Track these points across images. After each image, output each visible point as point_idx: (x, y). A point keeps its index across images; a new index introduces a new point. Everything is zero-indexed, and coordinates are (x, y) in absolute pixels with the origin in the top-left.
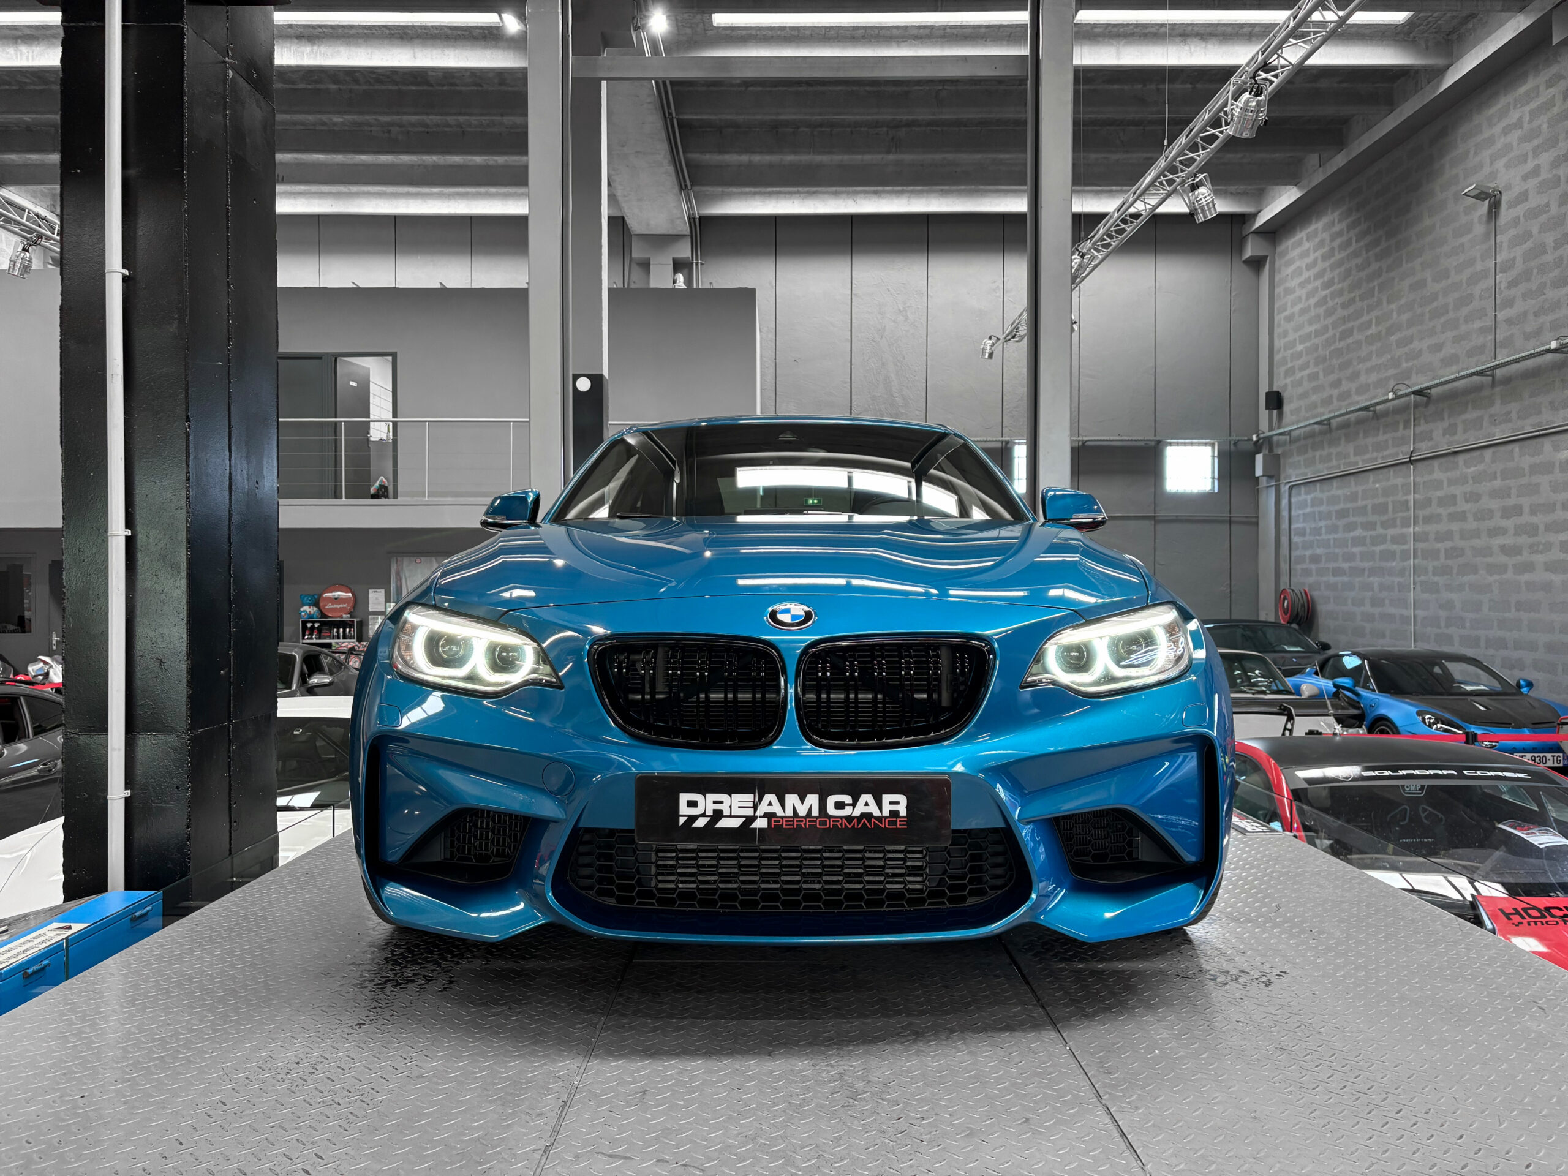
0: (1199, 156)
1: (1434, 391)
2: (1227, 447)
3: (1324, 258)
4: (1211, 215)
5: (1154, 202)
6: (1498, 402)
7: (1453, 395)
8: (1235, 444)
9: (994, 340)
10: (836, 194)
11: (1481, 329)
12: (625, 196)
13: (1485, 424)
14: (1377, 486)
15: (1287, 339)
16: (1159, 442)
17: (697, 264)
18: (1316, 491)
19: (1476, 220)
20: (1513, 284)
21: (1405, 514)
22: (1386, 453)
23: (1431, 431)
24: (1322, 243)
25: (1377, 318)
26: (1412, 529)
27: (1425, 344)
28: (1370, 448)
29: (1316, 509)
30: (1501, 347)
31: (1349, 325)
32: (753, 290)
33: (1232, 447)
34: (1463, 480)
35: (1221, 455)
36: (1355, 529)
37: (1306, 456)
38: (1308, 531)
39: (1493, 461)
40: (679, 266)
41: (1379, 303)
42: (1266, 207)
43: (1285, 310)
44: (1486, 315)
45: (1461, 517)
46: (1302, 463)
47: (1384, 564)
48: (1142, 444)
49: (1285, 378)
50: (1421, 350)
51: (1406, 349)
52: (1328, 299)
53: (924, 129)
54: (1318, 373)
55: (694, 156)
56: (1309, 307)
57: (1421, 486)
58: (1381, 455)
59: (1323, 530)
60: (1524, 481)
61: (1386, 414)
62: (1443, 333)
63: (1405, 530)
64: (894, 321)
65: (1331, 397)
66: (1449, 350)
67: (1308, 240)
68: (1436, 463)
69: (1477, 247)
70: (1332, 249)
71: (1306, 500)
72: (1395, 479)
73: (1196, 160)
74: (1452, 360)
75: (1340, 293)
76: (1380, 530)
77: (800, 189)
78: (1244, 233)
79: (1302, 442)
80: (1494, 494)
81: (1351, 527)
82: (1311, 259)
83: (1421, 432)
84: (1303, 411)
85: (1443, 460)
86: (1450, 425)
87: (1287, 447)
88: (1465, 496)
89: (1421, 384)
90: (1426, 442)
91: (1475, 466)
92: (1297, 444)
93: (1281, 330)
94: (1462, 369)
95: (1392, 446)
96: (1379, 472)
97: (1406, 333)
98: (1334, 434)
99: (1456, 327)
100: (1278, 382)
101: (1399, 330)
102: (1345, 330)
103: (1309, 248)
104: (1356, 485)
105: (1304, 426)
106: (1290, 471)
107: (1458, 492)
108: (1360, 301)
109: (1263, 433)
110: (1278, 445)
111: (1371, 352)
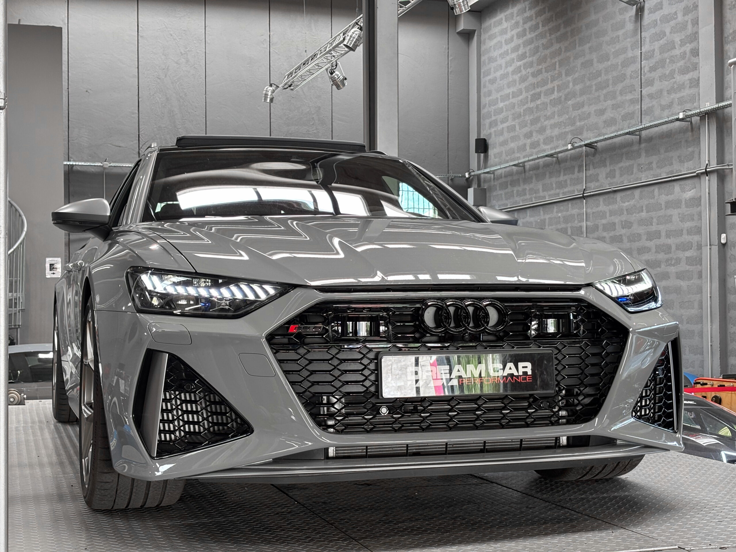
1: (599, 145)
3: (519, 36)
6: (643, 154)
7: (612, 149)
8: (452, 179)
9: (274, 87)
11: (631, 100)
13: (635, 170)
14: (560, 215)
15: (491, 98)
19: (627, 19)
20: (653, 69)
22: (566, 190)
23: (598, 175)
24: (517, 23)
25: (558, 86)
27: (593, 108)
28: (554, 186)
30: (645, 114)
31: (538, 90)
32: (61, 29)
33: (450, 181)
34: (621, 212)
37: (506, 190)
39: (641, 198)
41: (560, 75)
43: (489, 74)
44: (635, 90)
46: (503, 196)
49: (490, 128)
50: (589, 114)
51: (580, 111)
52: (522, 68)
54: (515, 126)
56: (508, 74)
57: (591, 216)
58: (562, 191)
60: (661, 213)
61: (565, 160)
62: (605, 101)
64: (177, 63)
65: (525, 145)
66: (609, 114)
67: (506, 21)
68: (601, 199)
69: (629, 40)
70: (525, 30)
72: (573, 210)
74: (611, 122)
75: (531, 65)
79: (504, 180)
80: (642, 222)
82: (508, 36)
83: (591, 175)
84: (504, 155)
85: (606, 196)
86: (610, 170)
87: (492, 183)
88: (622, 224)
89: (590, 139)
90: (594, 182)
91: (629, 201)
92: (500, 181)
93: (486, 90)
94: (619, 129)
95: (570, 185)
96: (561, 204)
97: (579, 99)
98: (527, 174)
99: (614, 98)
100: (485, 131)
101: (574, 97)
102: (534, 94)
103: (507, 27)
104: (544, 214)
105: (504, 168)
106: (494, 201)
107: (617, 221)
108: (546, 72)
109: (474, 171)
110: (485, 181)
111: (554, 112)
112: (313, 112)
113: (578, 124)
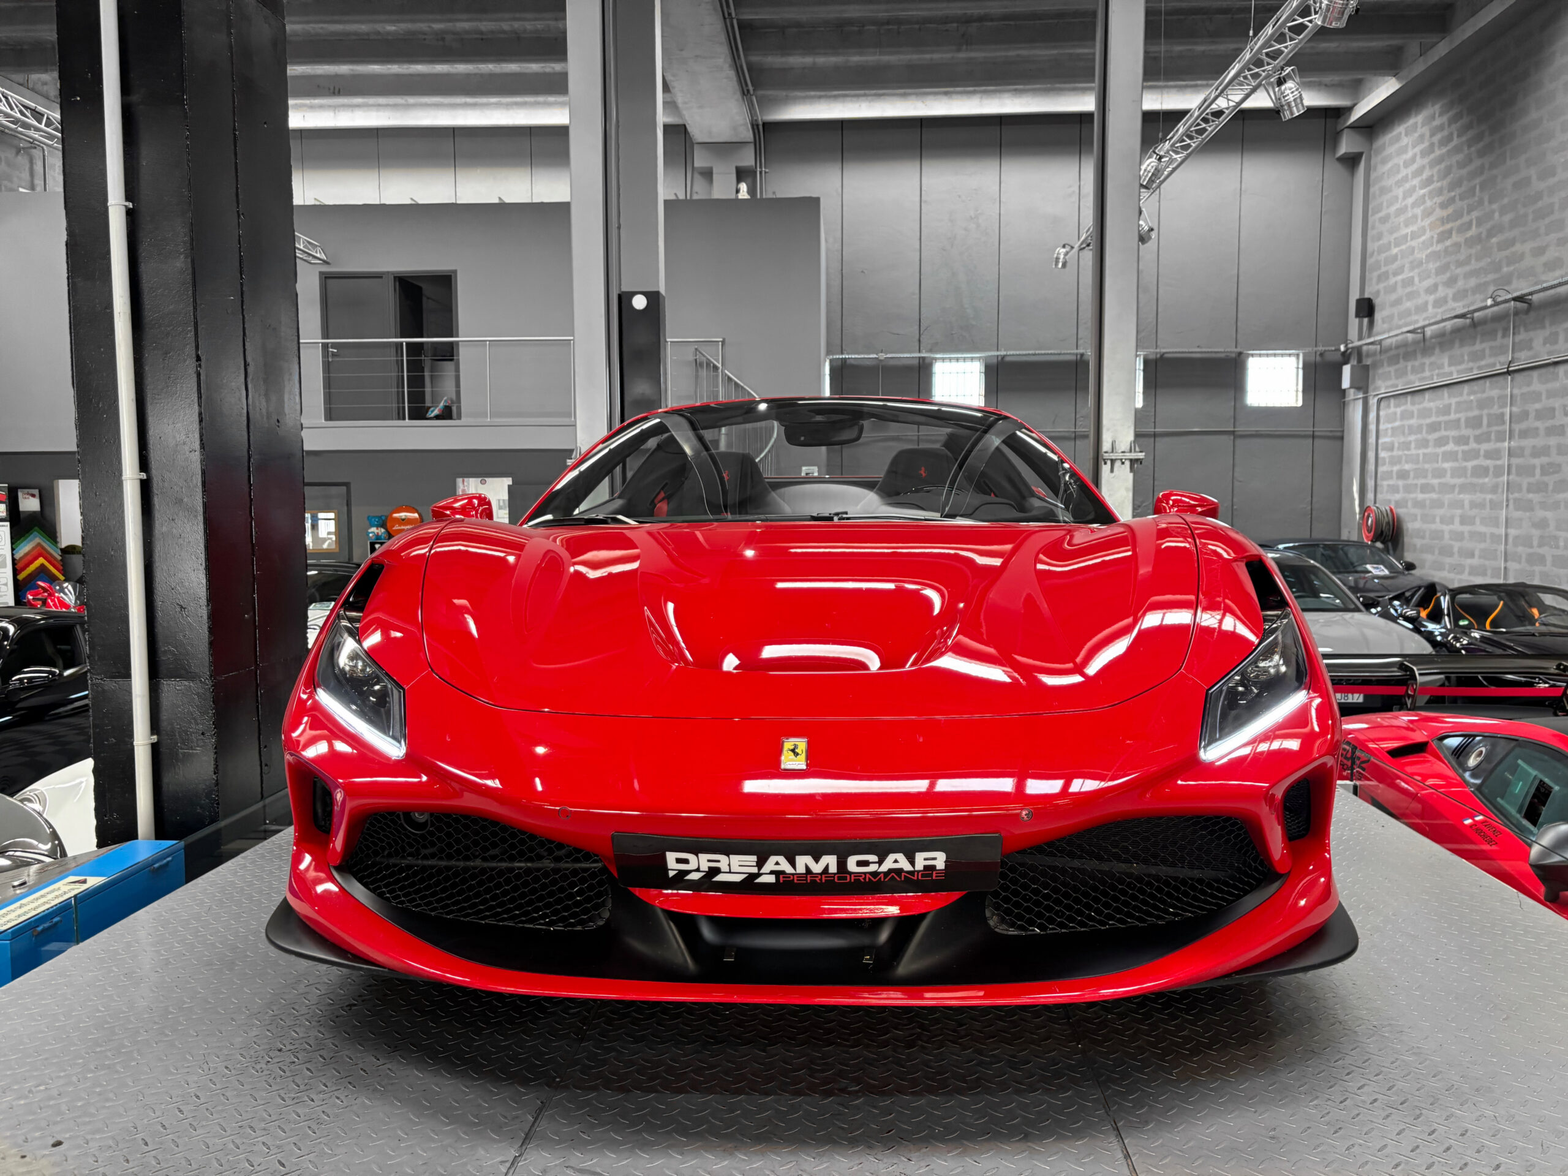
0: (1286, 47)
1: (1535, 297)
2: (1312, 359)
3: (1424, 154)
4: (1298, 112)
5: (1237, 98)
7: (1556, 301)
8: (1321, 355)
9: (1068, 249)
10: (904, 95)
12: (685, 103)
14: (1472, 398)
15: (1381, 242)
16: (1240, 354)
17: (761, 173)
18: (1406, 403)
21: (1499, 428)
22: (1483, 363)
23: (1531, 340)
24: (1422, 137)
25: (1478, 218)
26: (1506, 444)
27: (1528, 246)
28: (1466, 358)
29: (1407, 423)
31: (1448, 226)
32: (817, 200)
33: (1318, 358)
34: (1562, 391)
35: (1306, 367)
36: (1447, 443)
37: (1397, 367)
38: (1396, 445)
40: (742, 174)
41: (1481, 202)
42: (1363, 99)
43: (1379, 211)
45: (1558, 431)
46: (1393, 374)
47: (1475, 480)
48: (1222, 355)
49: (1377, 284)
50: (1523, 254)
51: (1507, 253)
52: (1427, 198)
53: (995, 23)
54: (1413, 277)
55: (755, 59)
56: (1406, 207)
57: (1519, 398)
58: (1476, 365)
59: (1413, 445)
61: (1484, 322)
62: (1547, 235)
63: (1499, 445)
64: (966, 229)
65: (1426, 303)
66: (1552, 253)
67: (1406, 135)
68: (1535, 374)
70: (1432, 145)
71: (1395, 413)
72: (1491, 391)
73: (1282, 52)
74: (1556, 263)
75: (1440, 192)
76: (1473, 445)
77: (867, 92)
78: (1339, 129)
79: (1394, 352)
81: (1441, 442)
82: (1409, 155)
83: (1521, 341)
84: (1396, 317)
85: (1543, 371)
86: (1551, 333)
87: (1378, 357)
89: (1522, 290)
90: (1526, 351)
92: (1389, 354)
93: (1375, 232)
95: (1490, 356)
96: (1473, 383)
97: (1508, 235)
98: (1427, 343)
100: (1370, 289)
101: (1501, 232)
102: (1443, 233)
103: (1408, 144)
104: (1449, 397)
105: (1396, 335)
106: (1380, 382)
107: (1557, 405)
108: (1460, 200)
109: (1352, 342)
110: (1368, 355)
111: (1470, 255)
113: (1505, 269)
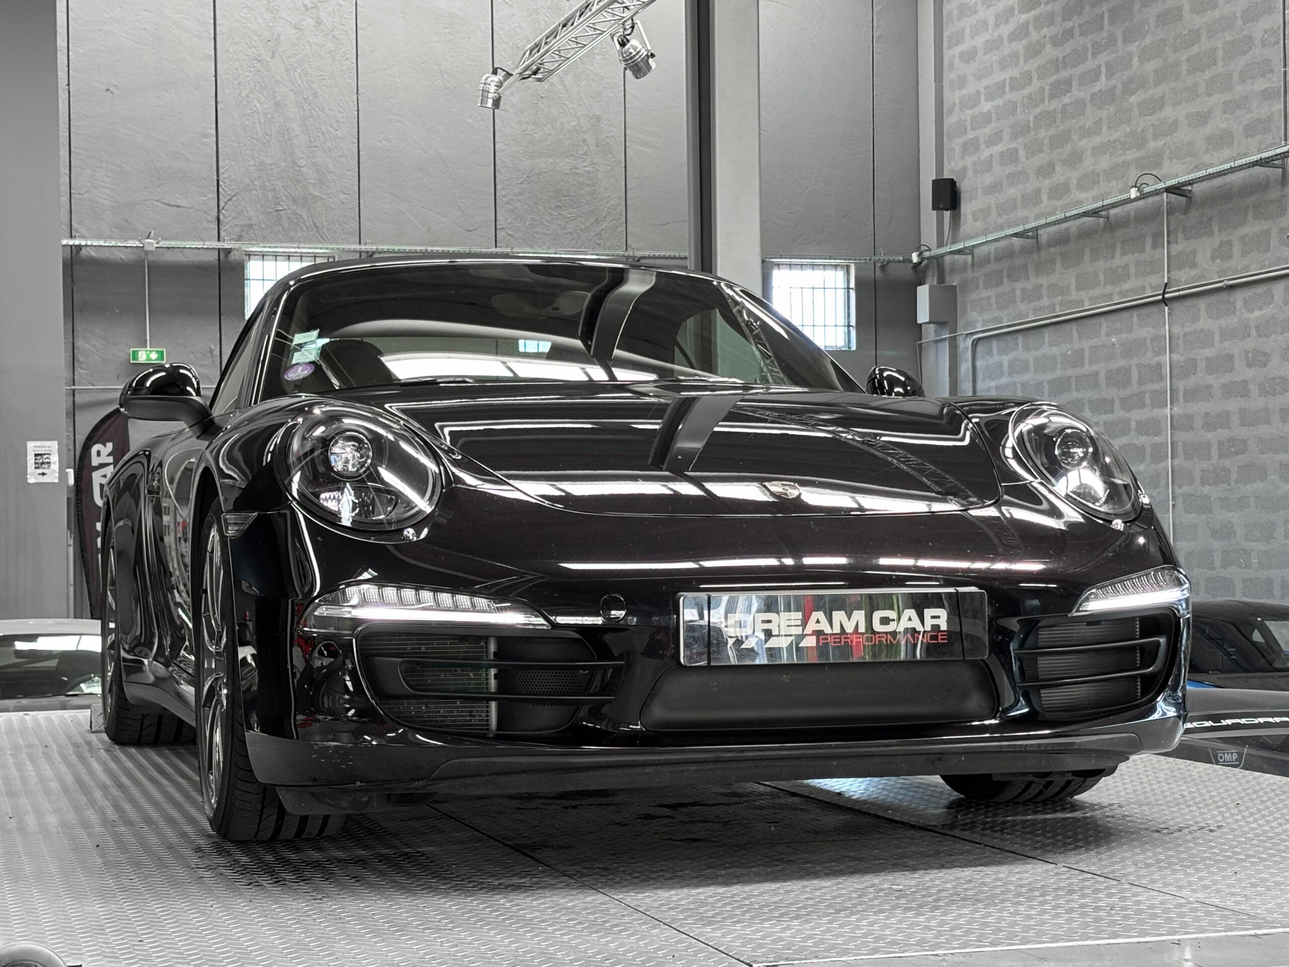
1: (1198, 188)
2: (869, 273)
7: (1224, 197)
8: (883, 267)
9: (501, 75)
11: (1263, 92)
13: (1274, 242)
14: (1114, 340)
15: (964, 91)
21: (1156, 386)
22: (1126, 286)
23: (1194, 253)
25: (1108, 64)
26: (1168, 411)
27: (1182, 112)
28: (1102, 277)
29: (1018, 378)
31: (1065, 74)
33: (878, 272)
34: (1243, 331)
35: (860, 287)
37: (1000, 289)
41: (1112, 40)
43: (960, 41)
44: (1272, 71)
45: (1239, 390)
46: (993, 301)
49: (962, 158)
50: (1176, 122)
51: (1154, 118)
52: (1031, 27)
54: (1016, 150)
56: (1001, 38)
57: (1181, 341)
58: (1118, 289)
61: (1124, 222)
62: (1209, 95)
63: (1157, 412)
64: (296, 28)
65: (1038, 191)
66: (1217, 123)
68: (1202, 303)
71: (1001, 365)
72: (1141, 328)
74: (1222, 140)
75: (1050, 19)
79: (993, 266)
83: (1179, 254)
84: (994, 213)
85: (1213, 299)
86: (1221, 243)
87: (969, 274)
88: (1247, 357)
89: (1177, 177)
90: (1187, 269)
91: (1261, 309)
92: (987, 269)
93: (954, 75)
94: (1238, 154)
95: (1136, 276)
96: (1113, 317)
97: (1153, 92)
98: (1043, 254)
99: (1228, 88)
100: (953, 163)
101: (1143, 87)
102: (1059, 82)
104: (1080, 338)
105: (995, 240)
106: (974, 314)
107: (1236, 351)
108: (1081, 35)
109: (930, 250)
110: (953, 270)
111: (1101, 119)
112: (585, 129)
113: (1152, 144)
